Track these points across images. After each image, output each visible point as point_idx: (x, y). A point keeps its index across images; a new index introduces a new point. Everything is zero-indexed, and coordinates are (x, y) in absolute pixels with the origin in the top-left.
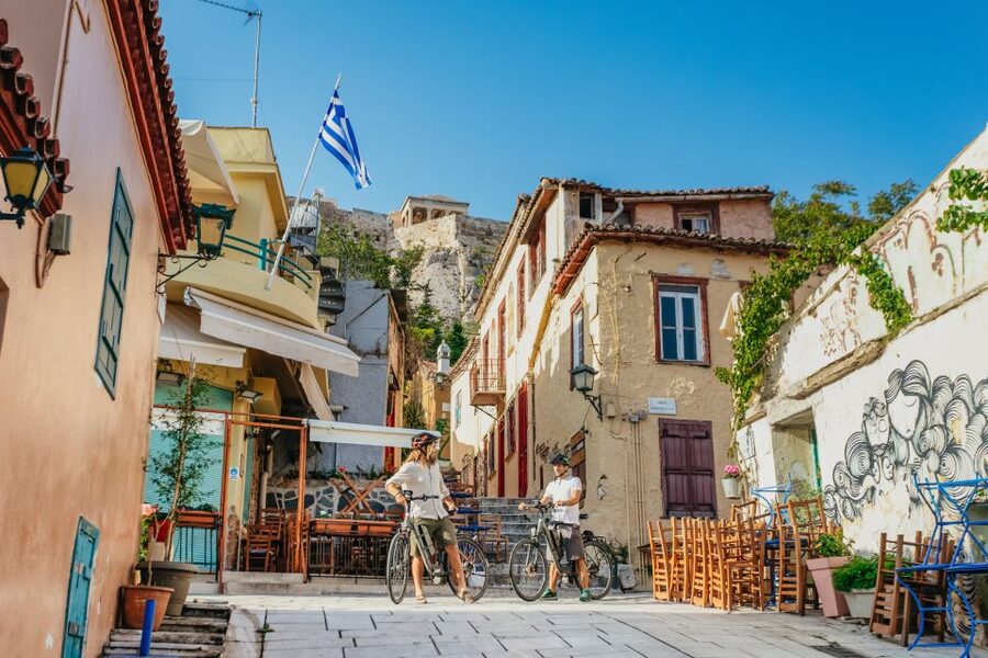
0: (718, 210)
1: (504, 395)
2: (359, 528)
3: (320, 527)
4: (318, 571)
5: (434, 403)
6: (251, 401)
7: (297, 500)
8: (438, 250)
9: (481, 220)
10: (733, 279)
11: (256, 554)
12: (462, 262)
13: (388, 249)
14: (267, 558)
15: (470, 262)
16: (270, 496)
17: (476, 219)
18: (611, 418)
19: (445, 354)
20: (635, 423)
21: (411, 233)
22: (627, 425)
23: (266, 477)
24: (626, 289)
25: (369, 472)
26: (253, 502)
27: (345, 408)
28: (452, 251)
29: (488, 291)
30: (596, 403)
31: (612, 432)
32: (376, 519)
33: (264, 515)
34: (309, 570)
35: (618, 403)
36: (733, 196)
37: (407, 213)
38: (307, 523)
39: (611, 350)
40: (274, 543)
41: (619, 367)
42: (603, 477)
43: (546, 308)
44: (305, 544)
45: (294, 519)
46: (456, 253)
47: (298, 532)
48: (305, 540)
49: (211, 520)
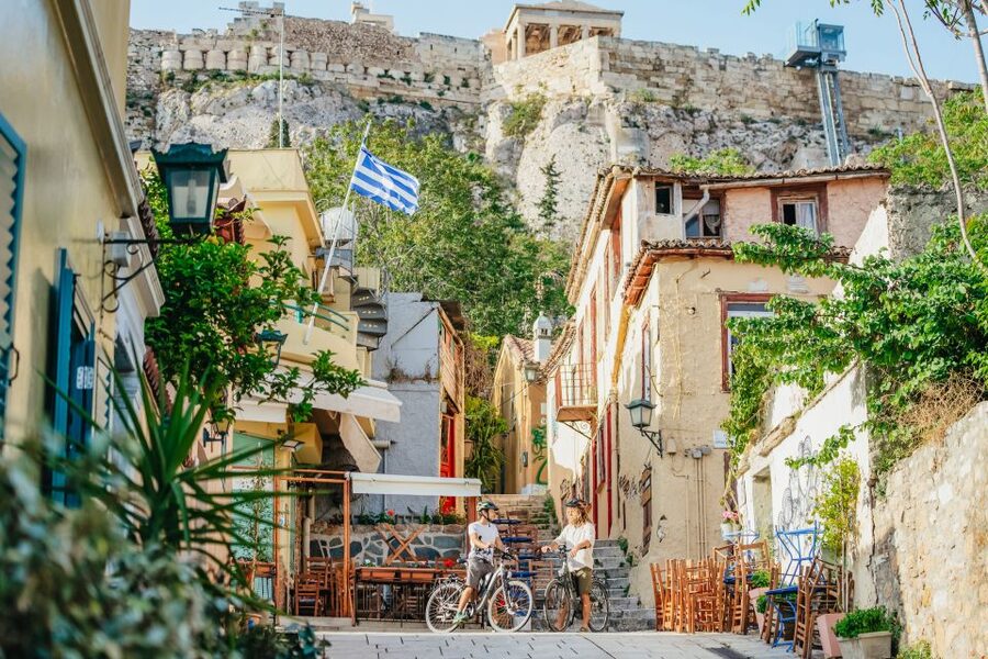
0: (826, 192)
1: (596, 409)
2: (403, 575)
3: (365, 575)
4: (366, 616)
5: (529, 404)
6: (293, 450)
7: (343, 548)
8: (570, 101)
9: (643, 44)
10: (812, 294)
11: (304, 604)
12: (612, 120)
13: (484, 99)
14: (316, 608)
15: (626, 119)
16: (314, 544)
17: (635, 44)
18: (673, 454)
19: (544, 331)
20: (698, 459)
21: (522, 72)
22: (690, 461)
23: (309, 522)
24: (690, 311)
25: (422, 514)
26: (297, 551)
27: (392, 443)
28: (595, 102)
29: (579, 269)
30: (656, 439)
31: (673, 469)
32: (418, 567)
33: (309, 564)
34: (357, 615)
35: (680, 438)
36: (840, 177)
37: (516, 33)
38: (353, 571)
39: (672, 380)
40: (322, 593)
41: (681, 399)
42: (663, 518)
43: (623, 317)
44: (352, 591)
45: (341, 568)
46: (601, 105)
47: (345, 580)
48: (352, 588)
49: (267, 569)
